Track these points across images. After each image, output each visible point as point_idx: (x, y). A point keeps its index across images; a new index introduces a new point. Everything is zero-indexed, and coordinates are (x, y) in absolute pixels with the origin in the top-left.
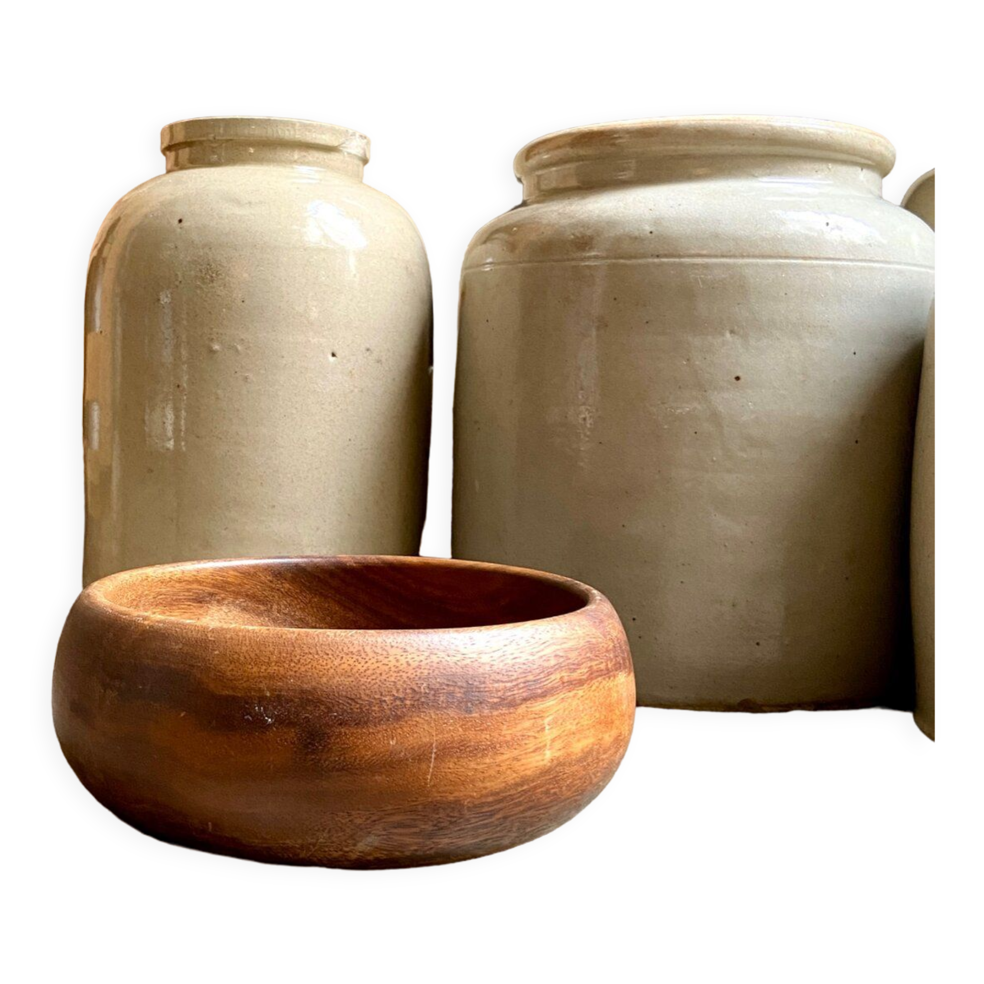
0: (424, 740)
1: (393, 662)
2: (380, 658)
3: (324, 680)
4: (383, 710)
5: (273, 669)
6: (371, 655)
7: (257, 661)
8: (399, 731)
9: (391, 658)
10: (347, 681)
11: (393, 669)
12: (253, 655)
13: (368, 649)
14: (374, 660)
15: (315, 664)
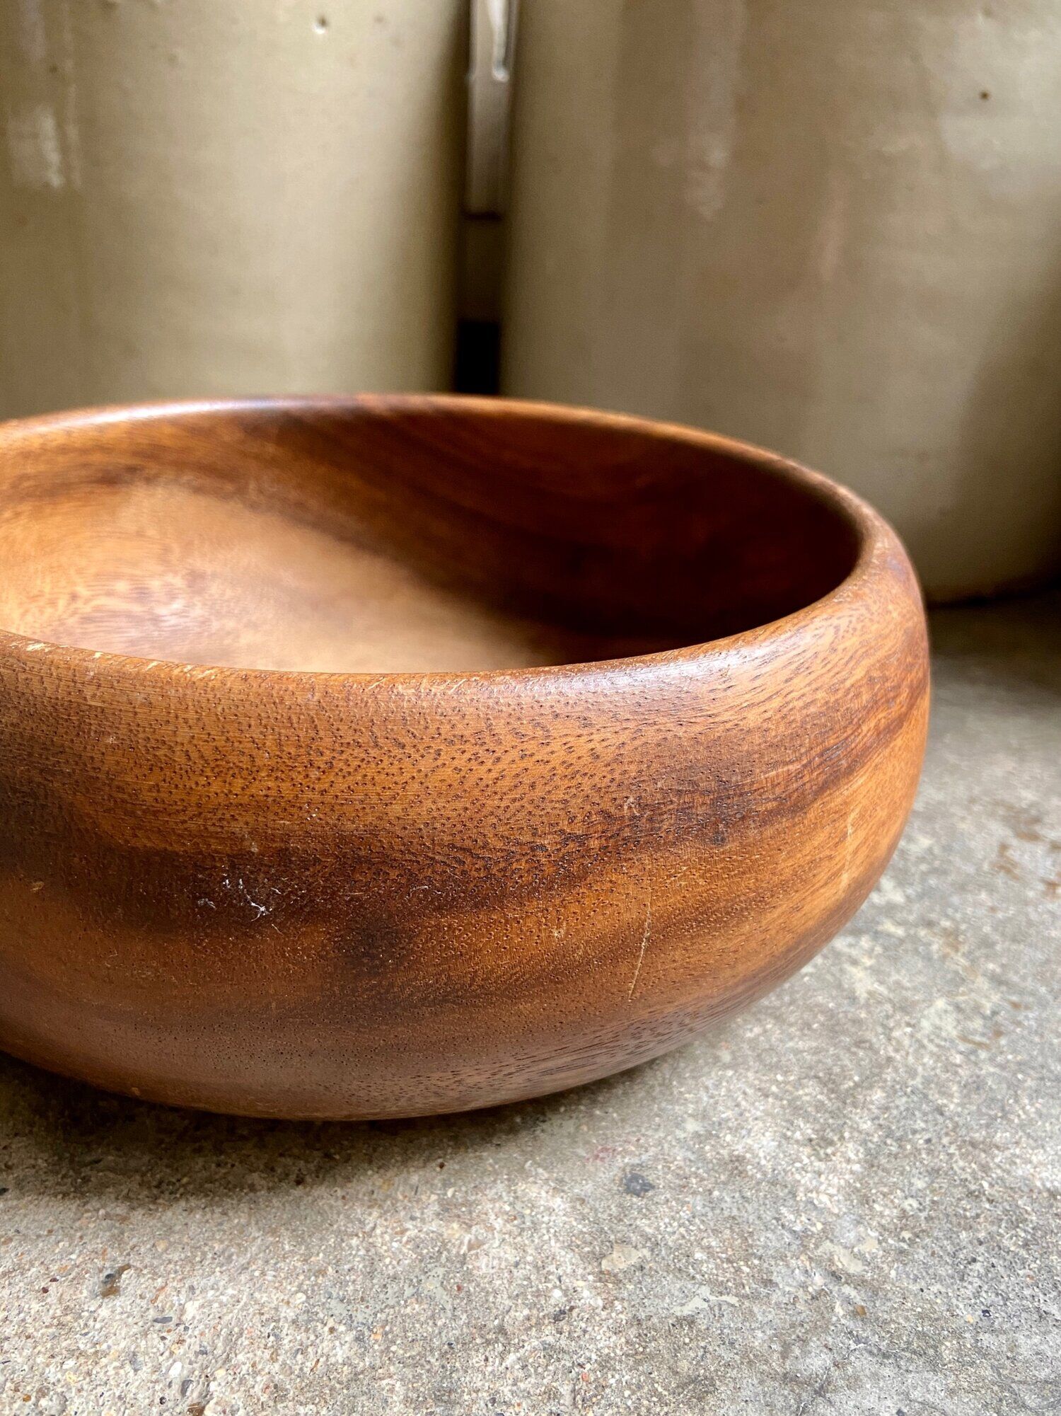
0: (626, 917)
1: (561, 754)
2: (531, 747)
3: (396, 809)
4: (538, 866)
5: (264, 786)
6: (509, 740)
7: (219, 766)
8: (574, 908)
9: (556, 746)
10: (452, 809)
11: (561, 770)
12: (208, 752)
13: (500, 727)
14: (515, 754)
15: (371, 771)
